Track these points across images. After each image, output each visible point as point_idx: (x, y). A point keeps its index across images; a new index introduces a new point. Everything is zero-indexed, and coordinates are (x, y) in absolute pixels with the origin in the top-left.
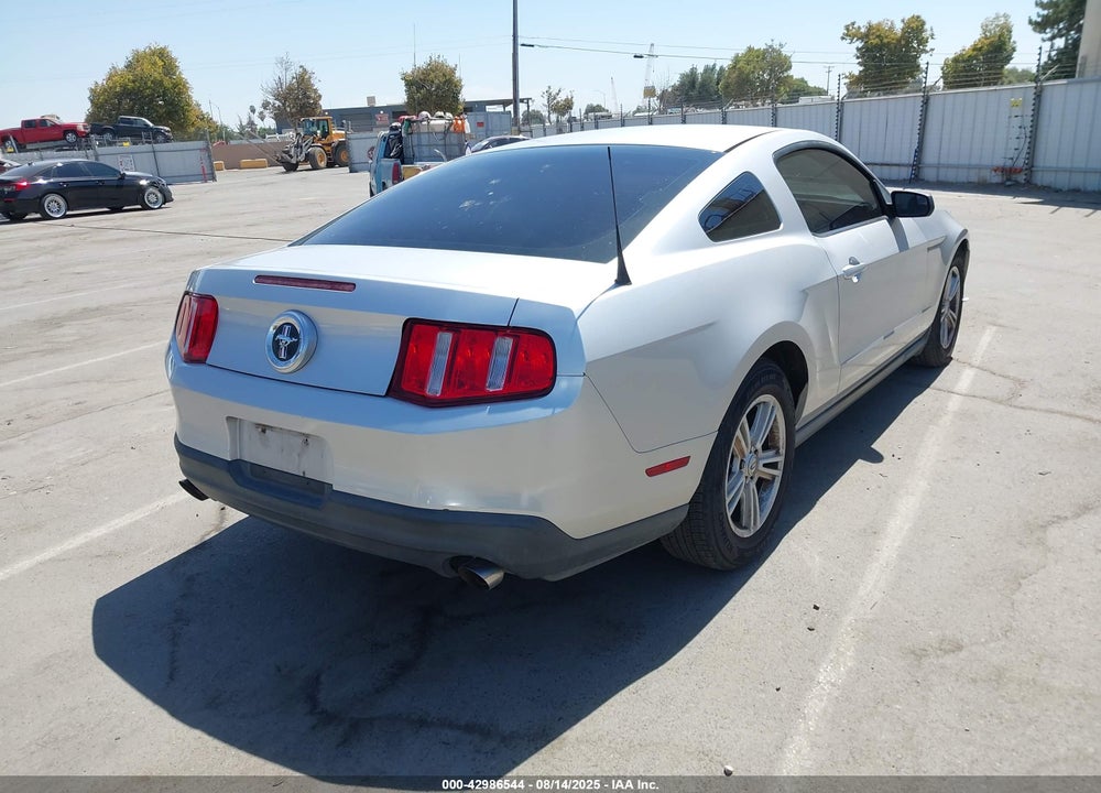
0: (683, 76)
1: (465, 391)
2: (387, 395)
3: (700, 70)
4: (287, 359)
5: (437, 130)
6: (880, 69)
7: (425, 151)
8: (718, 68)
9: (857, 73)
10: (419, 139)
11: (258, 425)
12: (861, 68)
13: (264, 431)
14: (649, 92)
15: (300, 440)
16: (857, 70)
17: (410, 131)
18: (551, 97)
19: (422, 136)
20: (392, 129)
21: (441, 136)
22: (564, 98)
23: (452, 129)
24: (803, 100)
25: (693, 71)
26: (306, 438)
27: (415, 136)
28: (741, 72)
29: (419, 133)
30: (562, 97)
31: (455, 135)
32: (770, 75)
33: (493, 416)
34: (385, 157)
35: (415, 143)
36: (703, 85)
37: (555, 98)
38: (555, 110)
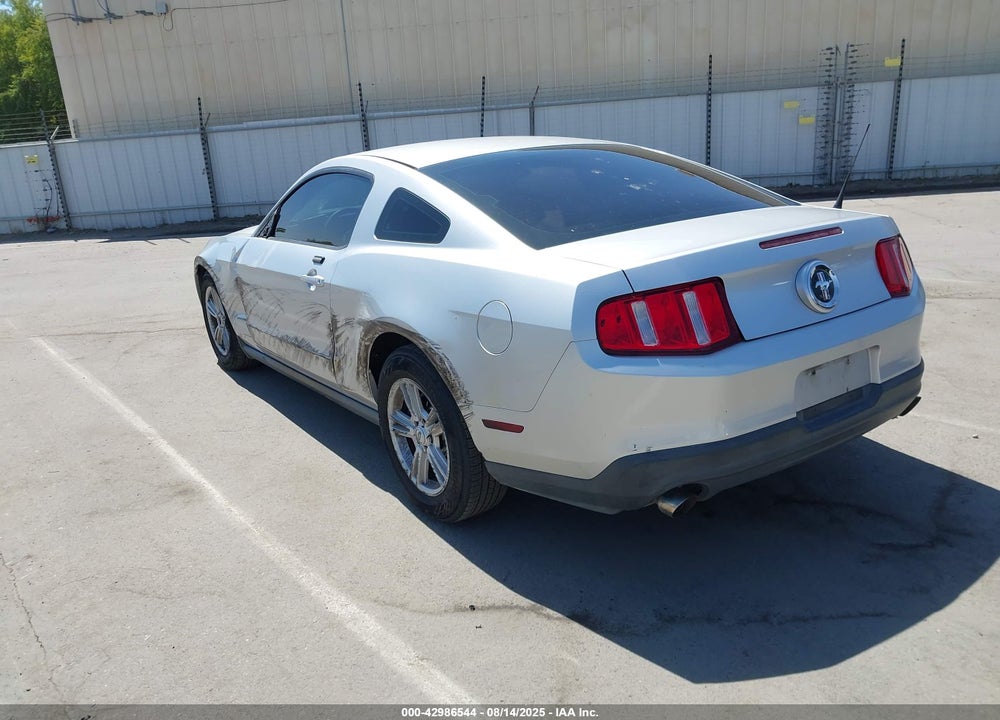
11: (810, 370)
13: (814, 372)
15: (844, 363)
26: (847, 359)
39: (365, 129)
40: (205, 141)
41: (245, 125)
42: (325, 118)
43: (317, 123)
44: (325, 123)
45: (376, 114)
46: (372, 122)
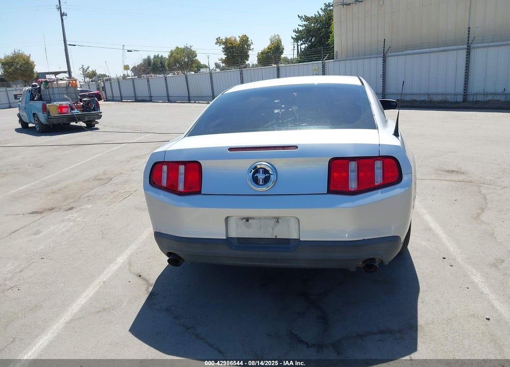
0: (144, 60)
1: (367, 186)
2: (328, 193)
3: (152, 57)
4: (264, 184)
5: (62, 86)
6: (234, 57)
7: (57, 97)
8: (160, 56)
9: (224, 58)
10: (53, 91)
11: (244, 218)
12: (226, 56)
13: (247, 221)
14: (126, 68)
15: (273, 221)
16: (224, 57)
17: (47, 87)
18: (84, 71)
19: (55, 89)
20: (33, 86)
21: (65, 89)
22: (91, 71)
23: (70, 85)
24: (202, 70)
25: (149, 57)
26: (277, 220)
27: (50, 90)
28: (175, 59)
29: (52, 88)
30: (90, 70)
31: (72, 88)
32: (188, 59)
33: (383, 195)
34: (32, 100)
35: (51, 92)
36: (154, 64)
37: (86, 71)
38: (87, 77)
39: (468, 54)
40: (384, 61)
41: (404, 53)
42: (446, 48)
43: (442, 51)
44: (446, 51)
45: (476, 45)
46: (473, 50)
